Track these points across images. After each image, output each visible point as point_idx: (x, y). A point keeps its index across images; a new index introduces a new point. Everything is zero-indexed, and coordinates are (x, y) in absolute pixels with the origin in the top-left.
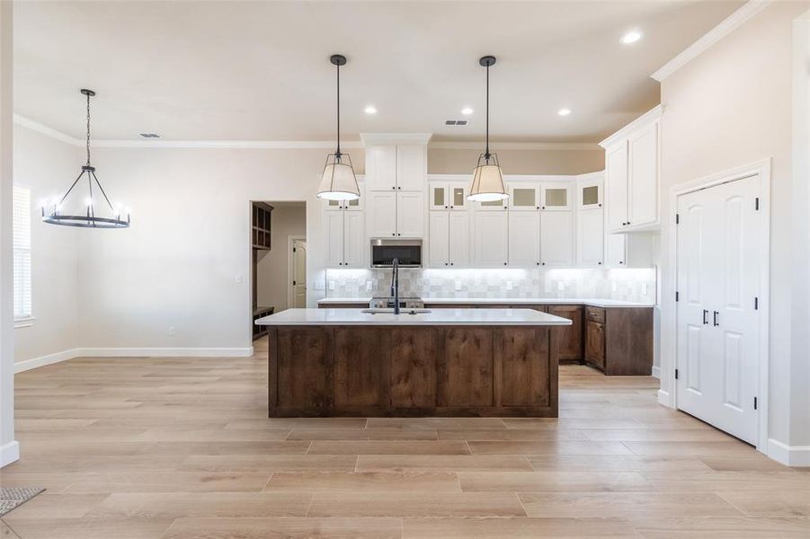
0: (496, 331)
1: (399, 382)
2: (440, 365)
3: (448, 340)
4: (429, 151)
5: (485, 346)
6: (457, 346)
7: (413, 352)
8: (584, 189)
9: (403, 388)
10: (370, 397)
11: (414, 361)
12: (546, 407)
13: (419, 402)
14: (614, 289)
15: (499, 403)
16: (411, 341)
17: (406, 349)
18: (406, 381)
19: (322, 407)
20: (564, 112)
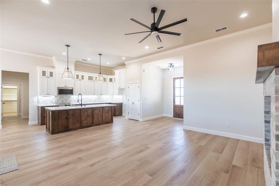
0: (103, 108)
1: (84, 121)
2: (93, 116)
3: (95, 111)
4: (75, 64)
5: (101, 111)
6: (96, 112)
7: (87, 114)
8: (110, 79)
9: (85, 122)
10: (78, 125)
11: (88, 116)
12: (111, 121)
13: (89, 124)
14: (115, 99)
15: (104, 122)
16: (87, 112)
17: (86, 113)
18: (86, 120)
19: (67, 129)
20: (108, 63)
